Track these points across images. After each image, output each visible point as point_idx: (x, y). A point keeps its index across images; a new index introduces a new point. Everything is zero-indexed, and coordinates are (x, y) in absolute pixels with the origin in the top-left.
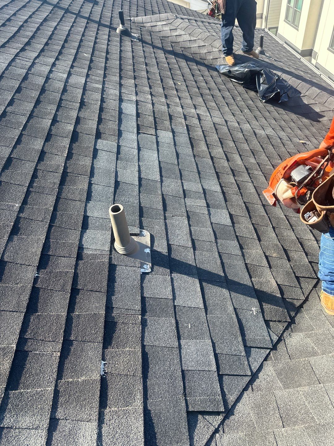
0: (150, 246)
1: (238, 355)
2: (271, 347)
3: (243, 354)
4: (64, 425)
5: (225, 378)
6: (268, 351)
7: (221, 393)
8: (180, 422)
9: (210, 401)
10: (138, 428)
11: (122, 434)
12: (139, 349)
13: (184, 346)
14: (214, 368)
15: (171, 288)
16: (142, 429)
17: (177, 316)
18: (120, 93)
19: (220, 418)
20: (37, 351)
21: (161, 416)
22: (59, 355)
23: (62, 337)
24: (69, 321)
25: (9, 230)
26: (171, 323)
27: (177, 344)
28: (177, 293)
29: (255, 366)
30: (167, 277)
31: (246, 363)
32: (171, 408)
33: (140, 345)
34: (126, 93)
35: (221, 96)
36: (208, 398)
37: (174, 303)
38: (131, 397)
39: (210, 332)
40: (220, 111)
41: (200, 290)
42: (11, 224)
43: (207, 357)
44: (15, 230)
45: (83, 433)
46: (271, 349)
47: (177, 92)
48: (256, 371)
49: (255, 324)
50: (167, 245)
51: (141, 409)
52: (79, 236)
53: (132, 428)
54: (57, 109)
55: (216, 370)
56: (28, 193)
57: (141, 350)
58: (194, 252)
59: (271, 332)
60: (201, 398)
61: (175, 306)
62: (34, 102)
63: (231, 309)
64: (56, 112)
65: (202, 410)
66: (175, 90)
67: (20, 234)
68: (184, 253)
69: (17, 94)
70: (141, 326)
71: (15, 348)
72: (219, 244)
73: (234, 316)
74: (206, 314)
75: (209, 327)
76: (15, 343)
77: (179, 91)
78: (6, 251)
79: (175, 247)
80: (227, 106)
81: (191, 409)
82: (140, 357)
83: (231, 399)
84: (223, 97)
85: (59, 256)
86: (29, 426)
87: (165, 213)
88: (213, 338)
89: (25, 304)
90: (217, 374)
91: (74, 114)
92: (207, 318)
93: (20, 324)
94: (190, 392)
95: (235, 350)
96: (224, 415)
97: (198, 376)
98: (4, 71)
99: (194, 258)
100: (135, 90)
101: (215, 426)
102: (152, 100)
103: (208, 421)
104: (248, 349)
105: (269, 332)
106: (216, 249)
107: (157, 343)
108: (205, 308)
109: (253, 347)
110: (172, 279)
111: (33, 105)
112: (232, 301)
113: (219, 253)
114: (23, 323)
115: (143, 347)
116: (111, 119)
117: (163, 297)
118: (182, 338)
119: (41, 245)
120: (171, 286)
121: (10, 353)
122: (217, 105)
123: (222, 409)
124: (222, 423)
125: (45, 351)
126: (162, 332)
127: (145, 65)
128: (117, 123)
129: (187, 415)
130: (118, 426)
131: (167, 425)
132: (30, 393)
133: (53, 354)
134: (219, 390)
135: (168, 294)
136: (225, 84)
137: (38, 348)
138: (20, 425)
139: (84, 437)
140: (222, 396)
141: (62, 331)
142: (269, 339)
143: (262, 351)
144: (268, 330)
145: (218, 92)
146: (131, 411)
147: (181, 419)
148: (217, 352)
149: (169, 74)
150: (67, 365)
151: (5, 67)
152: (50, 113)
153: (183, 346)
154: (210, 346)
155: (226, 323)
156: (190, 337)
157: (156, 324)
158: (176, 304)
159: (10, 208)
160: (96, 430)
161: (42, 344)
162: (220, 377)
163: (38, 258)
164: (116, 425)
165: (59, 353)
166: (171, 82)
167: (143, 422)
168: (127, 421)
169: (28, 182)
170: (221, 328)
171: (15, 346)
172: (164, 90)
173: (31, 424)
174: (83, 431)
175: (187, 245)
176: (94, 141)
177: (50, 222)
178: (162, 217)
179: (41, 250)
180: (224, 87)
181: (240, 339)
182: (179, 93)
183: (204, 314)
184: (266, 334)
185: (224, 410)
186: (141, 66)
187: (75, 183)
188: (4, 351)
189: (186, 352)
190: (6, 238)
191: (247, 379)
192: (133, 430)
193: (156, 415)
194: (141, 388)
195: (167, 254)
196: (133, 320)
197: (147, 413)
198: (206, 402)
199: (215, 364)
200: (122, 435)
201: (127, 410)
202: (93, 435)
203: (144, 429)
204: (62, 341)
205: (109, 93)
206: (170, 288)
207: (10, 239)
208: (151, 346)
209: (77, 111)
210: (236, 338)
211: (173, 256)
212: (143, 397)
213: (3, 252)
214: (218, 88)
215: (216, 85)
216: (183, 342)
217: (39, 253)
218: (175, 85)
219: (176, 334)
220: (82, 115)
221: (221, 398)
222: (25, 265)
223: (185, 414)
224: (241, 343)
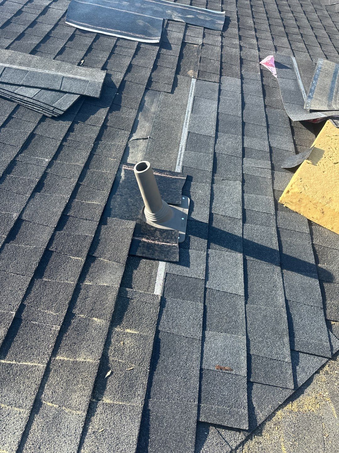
0: (187, 214)
1: (280, 360)
2: (329, 355)
3: (288, 359)
5: (255, 386)
6: (324, 360)
7: (248, 405)
8: (186, 432)
9: (229, 414)
10: (132, 431)
11: (111, 433)
12: (152, 336)
13: (210, 338)
14: (244, 372)
15: (205, 267)
16: (136, 432)
17: (207, 301)
18: (184, 35)
19: (241, 437)
21: (164, 421)
22: (59, 329)
23: (66, 309)
24: (77, 291)
25: (34, 186)
26: (197, 308)
27: (201, 335)
28: (212, 273)
29: (302, 378)
30: (202, 252)
31: (290, 372)
32: (178, 413)
33: (154, 329)
34: (192, 35)
35: (314, 35)
36: (229, 410)
37: (205, 284)
38: (131, 391)
39: (247, 327)
40: (309, 53)
41: (243, 273)
42: (37, 180)
43: (237, 357)
44: (39, 187)
45: (68, 423)
46: (330, 359)
47: (256, 32)
48: (302, 385)
49: (312, 323)
50: (210, 214)
51: (140, 408)
52: (107, 199)
53: (125, 429)
54: (109, 57)
55: (246, 375)
56: (61, 147)
57: (154, 336)
58: (243, 225)
59: (333, 338)
60: (219, 407)
61: (206, 289)
62: (86, 50)
63: (282, 300)
64: (107, 60)
65: (218, 423)
66: (253, 30)
67: (44, 192)
68: (230, 226)
69: (70, 42)
70: (159, 307)
71: (14, 316)
72: (279, 218)
73: (284, 310)
74: (246, 303)
75: (246, 320)
76: (16, 310)
77: (258, 31)
78: (26, 209)
79: (219, 217)
80: (319, 46)
81: (202, 419)
82: (151, 345)
83: (260, 416)
84: (316, 37)
85: (81, 218)
87: (213, 176)
88: (249, 335)
89: (34, 267)
90: (246, 380)
91: (127, 61)
92: (245, 308)
93: (25, 289)
94: (206, 398)
95: (277, 354)
96: (247, 434)
97: (221, 379)
99: (242, 232)
100: (204, 32)
101: (232, 446)
102: (222, 43)
103: (223, 438)
104: (295, 355)
105: (329, 336)
106: (275, 224)
107: (175, 331)
108: (245, 296)
109: (304, 353)
110: (208, 255)
112: (284, 291)
113: (277, 228)
114: (27, 288)
115: (157, 332)
116: (168, 66)
117: (193, 276)
118: (208, 328)
119: (64, 206)
120: (205, 264)
121: (8, 320)
122: (305, 45)
123: (246, 427)
124: (243, 443)
125: (45, 323)
126: (183, 318)
127: (221, 3)
128: (174, 70)
129: (197, 425)
130: (110, 423)
131: (168, 434)
133: (52, 327)
134: (246, 401)
135: (199, 273)
136: (321, 21)
137: (38, 318)
139: (68, 428)
140: (248, 410)
141: (67, 302)
142: (329, 346)
143: (316, 359)
144: (329, 333)
145: (310, 30)
146: (128, 408)
147: (189, 430)
148: (251, 353)
149: (250, 11)
150: (65, 341)
153: (207, 339)
154: (244, 344)
155: (271, 317)
156: (218, 329)
157: (179, 307)
158: (207, 286)
159: (39, 162)
160: (83, 423)
161: (43, 314)
162: (250, 384)
163: (57, 219)
164: (107, 421)
165: (59, 327)
166: (250, 22)
167: (139, 424)
168: (120, 419)
169: (63, 135)
170: (262, 323)
171: (14, 313)
172: (239, 31)
175: (235, 216)
177: (77, 181)
178: (209, 181)
179: (62, 210)
180: (320, 24)
181: (286, 339)
182: (257, 34)
183: (243, 303)
184: (325, 337)
185: (247, 429)
186: (216, 4)
187: (113, 139)
188: (2, 317)
189: (211, 347)
190: (28, 195)
191: (288, 393)
192: (126, 432)
193: (157, 418)
194: (145, 382)
196: (151, 300)
197: (146, 413)
198: (224, 414)
199: (246, 367)
200: (112, 435)
201: (123, 406)
202: (78, 428)
203: (140, 433)
204: (65, 314)
205: (172, 36)
206: (203, 267)
207: (32, 196)
208: (168, 333)
209: (131, 59)
210: (281, 338)
212: (146, 394)
213: (23, 210)
214: (311, 25)
215: (309, 22)
216: (208, 334)
217: (60, 213)
218: (254, 24)
219: (201, 323)
220: (135, 62)
221: (246, 412)
222: (43, 225)
223: (195, 424)
224: (288, 346)
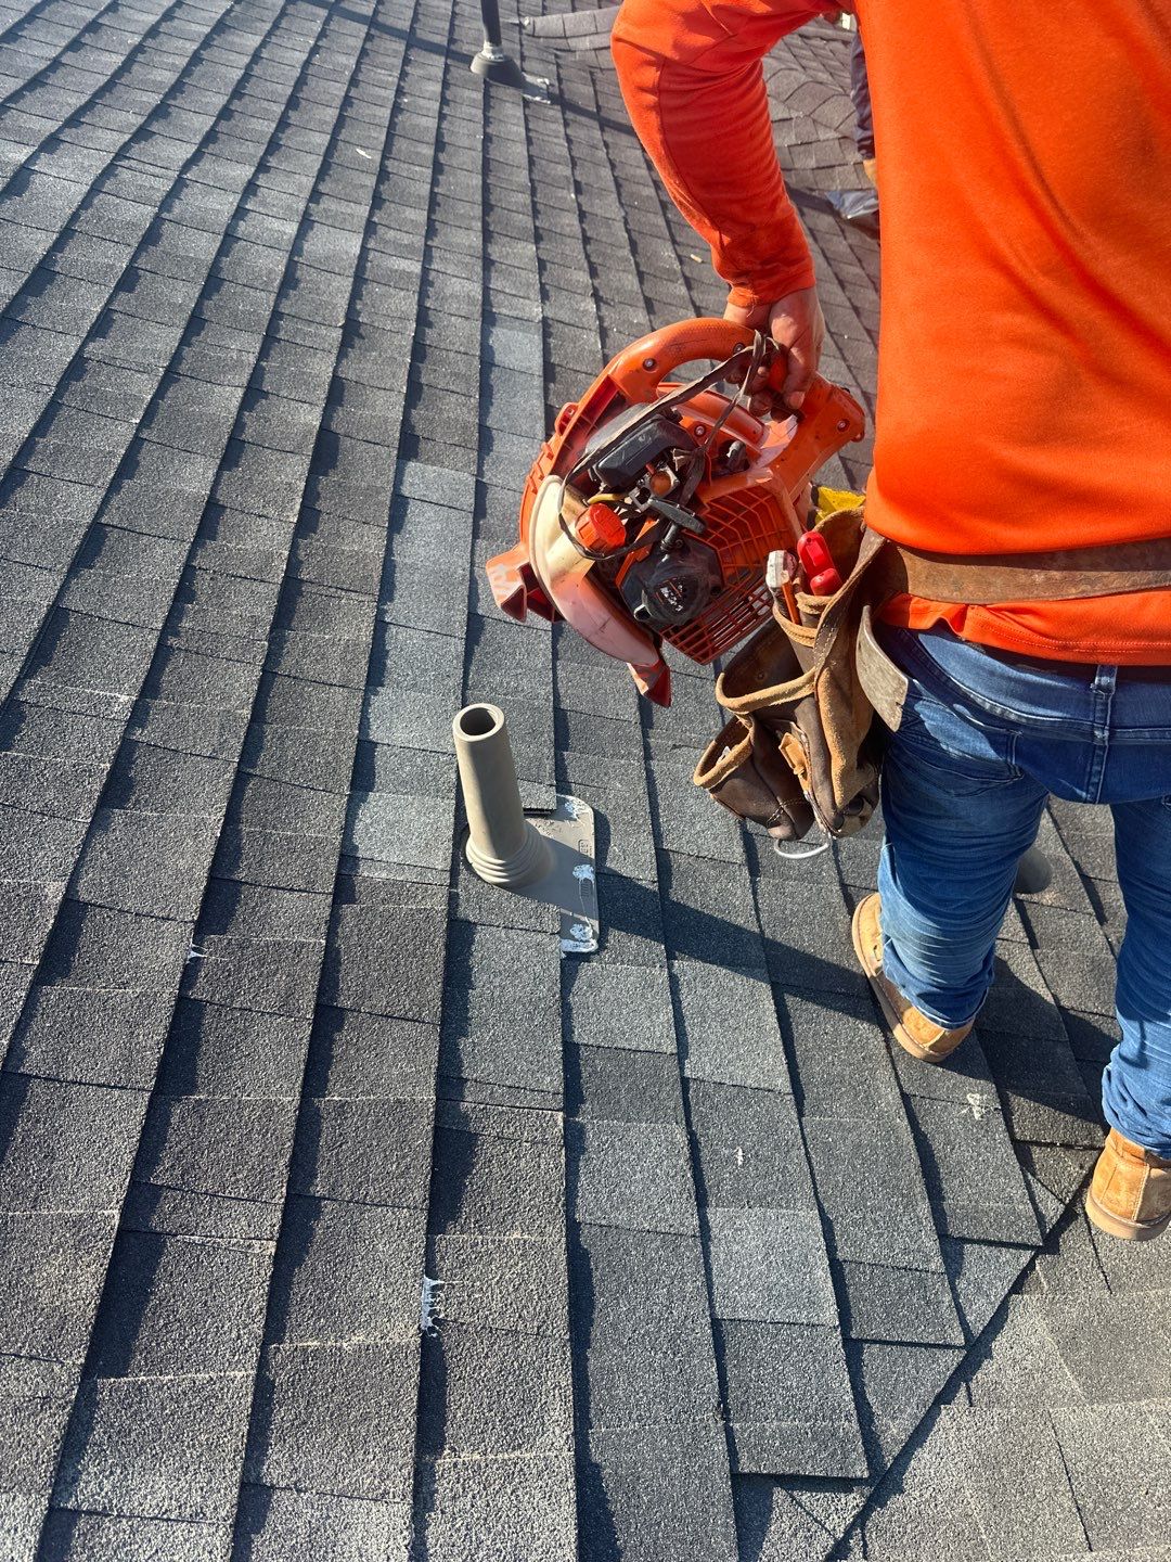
0: (593, 857)
1: (916, 1270)
2: (1037, 1240)
3: (937, 1264)
4: (290, 1509)
5: (870, 1353)
6: (1025, 1257)
7: (857, 1408)
8: (707, 1511)
9: (814, 1439)
10: (556, 1532)
11: (497, 1550)
12: (556, 1237)
13: (721, 1230)
14: (830, 1314)
15: (671, 1015)
16: (570, 1534)
17: (694, 1119)
18: (486, 290)
19: (854, 1501)
20: (193, 1235)
21: (640, 1488)
22: (273, 1250)
23: (282, 1186)
24: (307, 1124)
25: (96, 786)
26: (672, 1143)
27: (696, 1222)
28: (693, 1033)
29: (979, 1312)
30: (656, 971)
31: (947, 1298)
32: (676, 1458)
33: (561, 1222)
34: (507, 291)
35: (848, 304)
36: (810, 1427)
37: (682, 1069)
38: (529, 1413)
39: (814, 1183)
40: (844, 359)
41: (776, 1025)
42: (102, 765)
43: (805, 1274)
44: (117, 790)
45: (360, 1542)
46: (1038, 1251)
47: (689, 287)
48: (983, 1332)
49: (979, 1155)
50: (656, 853)
51: (565, 1461)
52: (343, 816)
53: (535, 1531)
54: (262, 349)
55: (837, 1323)
56: (162, 655)
57: (564, 1239)
58: (754, 883)
59: (1037, 1187)
60: (784, 1425)
61: (685, 1082)
62: (183, 323)
63: (891, 1096)
64: (259, 360)
65: (789, 1471)
66: (681, 281)
67: (135, 805)
68: (718, 886)
69: (123, 296)
70: (563, 1152)
71: (116, 1221)
72: (843, 855)
73: (903, 1123)
74: (801, 1114)
75: (810, 1163)
76: (118, 1202)
77: (694, 285)
78: (82, 866)
79: (682, 860)
80: (869, 340)
81: (746, 1466)
82: (563, 1266)
83: (894, 1431)
84: (856, 310)
85: (273, 887)
86: (166, 1511)
87: (645, 735)
88: (826, 1205)
89: (152, 1059)
90: (840, 1337)
91: (323, 368)
92: (802, 1129)
93: (135, 1133)
94: (743, 1403)
95: (906, 1251)
96: (867, 1491)
97: (772, 1343)
98: (78, 210)
99: (752, 903)
100: (541, 283)
101: (834, 1530)
102: (600, 319)
103: (808, 1513)
104: (952, 1248)
105: (1028, 1186)
106: (834, 873)
107: (621, 1217)
108: (794, 1093)
109: (972, 1241)
110: (673, 980)
111: (179, 336)
112: (895, 1069)
113: (844, 886)
114: (143, 1128)
115: (573, 1228)
116: (452, 388)
117: (642, 1048)
118: (712, 1200)
119: (209, 847)
120: (671, 1007)
121: (101, 1239)
123: (861, 1470)
124: (862, 1518)
125: (222, 1237)
126: (638, 1176)
127: (572, 189)
128: (475, 401)
129: (732, 1486)
130: (485, 1520)
131: (659, 1524)
132: (168, 1388)
133: (249, 1246)
134: (849, 1397)
135: (658, 1034)
136: (860, 261)
137: (197, 1224)
138: (136, 1504)
139: (361, 1556)
140: (859, 1420)
141: (281, 1163)
142: (1032, 1213)
143: (1006, 1255)
144: (1025, 1176)
145: (836, 288)
146: (532, 1466)
147: (713, 1503)
148: (840, 1255)
149: (661, 221)
150: (302, 1287)
151: (80, 198)
152: (239, 364)
153: (715, 1231)
154: (816, 1235)
155: (874, 1148)
156: (742, 1197)
157: (618, 1144)
158: (688, 1073)
159: (100, 705)
160: (406, 1533)
161: (211, 1209)
162: (853, 1350)
163: (196, 892)
164: (475, 1515)
165: (272, 1244)
166: (667, 253)
167: (573, 1509)
168: (515, 1502)
169: (162, 614)
170: (854, 1167)
171: (116, 1213)
172: (641, 282)
173: (173, 1502)
174: (360, 1535)
175: (726, 857)
176: (393, 468)
177: (239, 763)
178: (638, 751)
179: (207, 863)
180: (858, 270)
181: (924, 1208)
182: (695, 294)
183: (794, 1114)
184: (1019, 1192)
185: (866, 1475)
186: (561, 193)
187: (326, 622)
188: (79, 1231)
189: (729, 1253)
190: (84, 817)
191: (952, 1359)
192: (539, 1539)
193: (620, 1482)
194: (566, 1380)
195: (654, 886)
196: (536, 1130)
197: (587, 1475)
198: (800, 1442)
199: (833, 1300)
200: (499, 1556)
201: (516, 1464)
202: (395, 1551)
203: (579, 1536)
204: (283, 1200)
205: (448, 292)
206: (666, 1014)
207: (99, 822)
208: (601, 1226)
209: (333, 358)
210: (910, 1205)
211: (677, 894)
212: (575, 1416)
213: (75, 868)
214: (836, 275)
215: (830, 264)
216: (715, 1216)
217: (202, 874)
218: (681, 262)
219: (690, 1184)
220: (349, 372)
221: (856, 1427)
222: (152, 917)
223: (727, 1482)
224: (929, 1224)
